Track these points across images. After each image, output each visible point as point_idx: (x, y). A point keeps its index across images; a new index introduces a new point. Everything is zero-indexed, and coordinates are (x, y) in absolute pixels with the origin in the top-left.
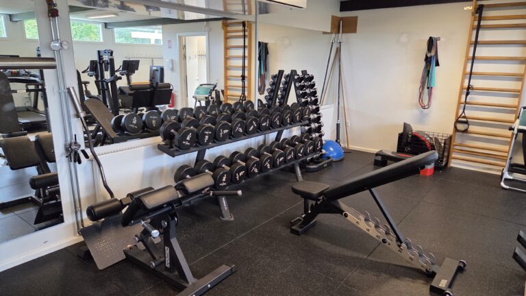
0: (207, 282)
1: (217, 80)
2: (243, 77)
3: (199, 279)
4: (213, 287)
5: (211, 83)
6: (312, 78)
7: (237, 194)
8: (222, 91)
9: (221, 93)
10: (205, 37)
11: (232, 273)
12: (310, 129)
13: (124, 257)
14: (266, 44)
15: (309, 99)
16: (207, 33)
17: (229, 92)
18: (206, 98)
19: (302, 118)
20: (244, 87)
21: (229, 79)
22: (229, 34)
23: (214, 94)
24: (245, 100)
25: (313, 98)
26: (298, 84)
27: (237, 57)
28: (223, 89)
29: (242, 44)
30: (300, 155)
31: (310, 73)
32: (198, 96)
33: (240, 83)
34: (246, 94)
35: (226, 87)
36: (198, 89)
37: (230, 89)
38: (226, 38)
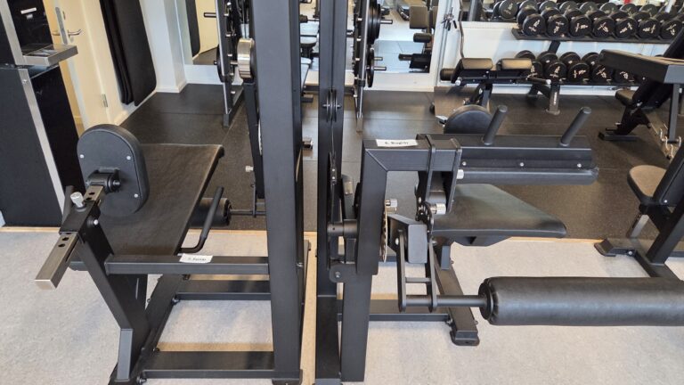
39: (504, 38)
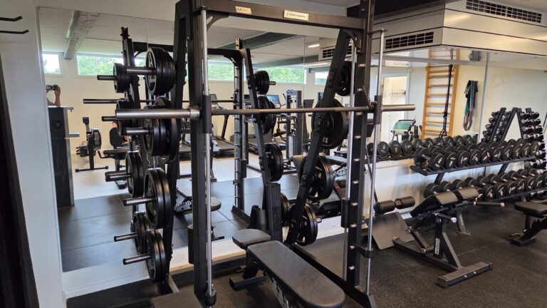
0: (473, 269)
1: (415, 116)
2: (446, 114)
3: (464, 266)
4: (469, 278)
5: (409, 119)
6: (537, 115)
7: (500, 206)
8: (420, 127)
9: (419, 128)
10: (406, 78)
11: (489, 269)
12: (535, 165)
13: (393, 245)
14: (476, 82)
15: (535, 136)
16: (408, 74)
17: (427, 128)
18: (405, 132)
19: (530, 153)
20: (445, 123)
21: (428, 116)
22: (431, 75)
23: (413, 130)
24: (446, 135)
25: (539, 135)
26: (523, 121)
27: (441, 95)
28: (421, 124)
29: (447, 83)
30: (530, 187)
31: (534, 110)
32: (397, 131)
33: (442, 119)
34: (447, 129)
35: (424, 123)
36: (396, 124)
37: (428, 125)
38: (429, 78)
39: (398, 174)
